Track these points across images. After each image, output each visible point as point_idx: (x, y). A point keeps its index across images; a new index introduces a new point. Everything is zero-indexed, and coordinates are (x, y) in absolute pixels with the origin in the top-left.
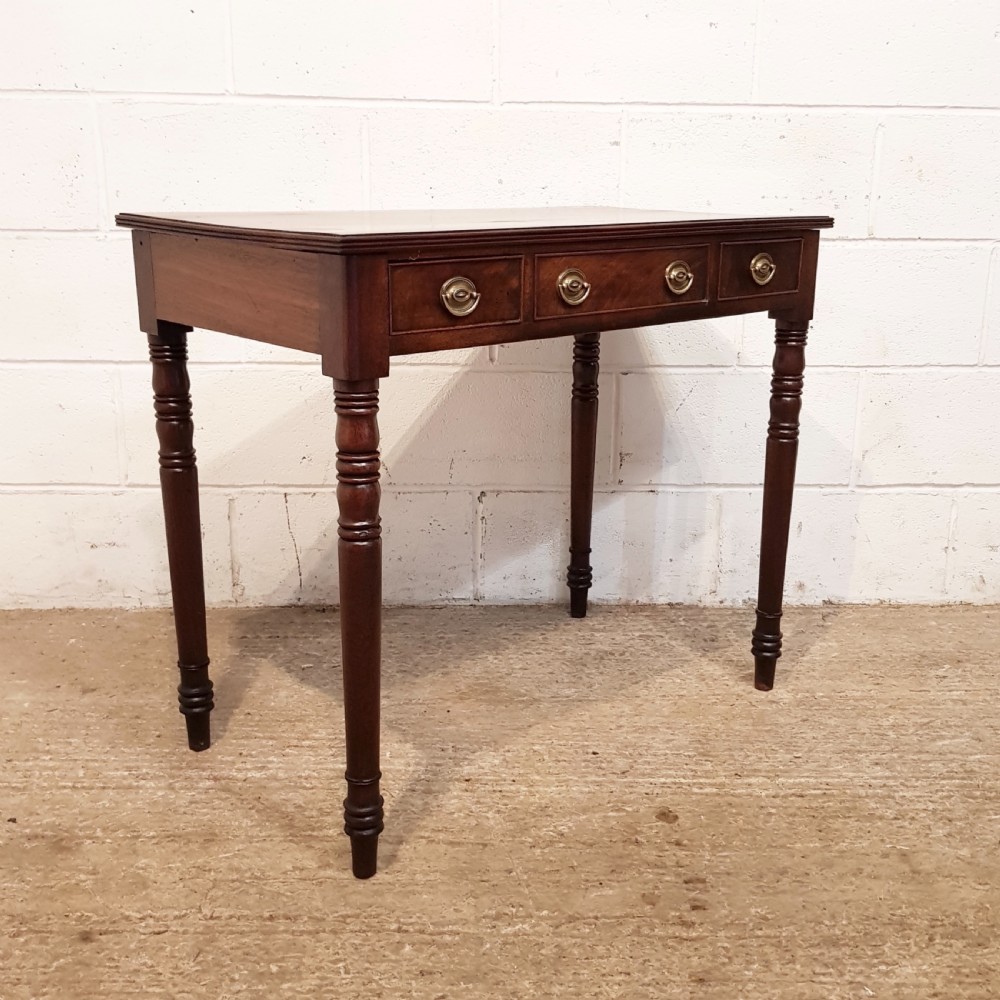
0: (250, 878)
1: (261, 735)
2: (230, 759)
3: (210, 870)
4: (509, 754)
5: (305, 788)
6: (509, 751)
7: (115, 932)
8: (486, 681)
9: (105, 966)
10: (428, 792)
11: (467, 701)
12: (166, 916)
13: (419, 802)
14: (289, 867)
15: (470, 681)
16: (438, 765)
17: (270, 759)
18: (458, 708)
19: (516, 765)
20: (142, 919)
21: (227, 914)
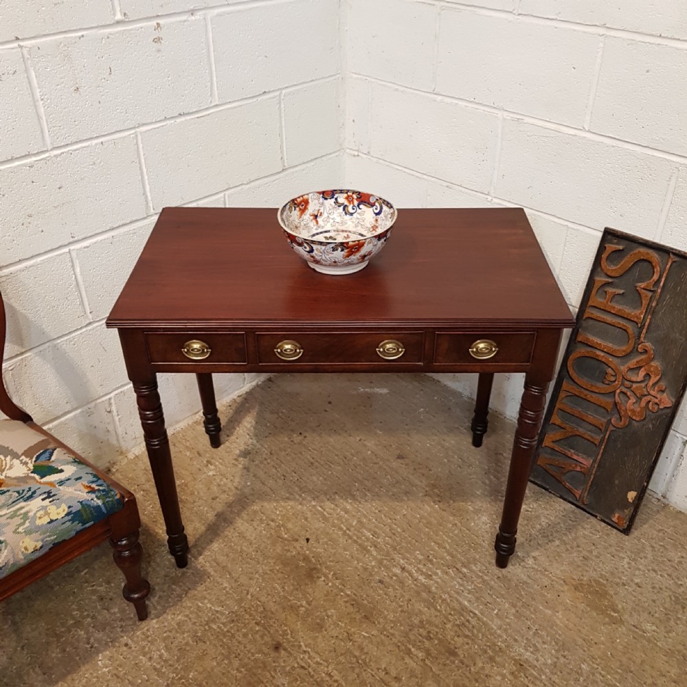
0: (362, 660)
1: (448, 547)
2: (420, 557)
3: (351, 640)
4: (562, 660)
5: (436, 609)
6: (565, 657)
7: (289, 653)
8: (605, 582)
9: (270, 673)
10: (492, 659)
11: (578, 593)
12: (314, 658)
13: (480, 665)
14: (383, 667)
15: (594, 575)
16: (516, 640)
17: (438, 571)
18: (568, 597)
19: (559, 673)
20: (305, 652)
21: (336, 678)
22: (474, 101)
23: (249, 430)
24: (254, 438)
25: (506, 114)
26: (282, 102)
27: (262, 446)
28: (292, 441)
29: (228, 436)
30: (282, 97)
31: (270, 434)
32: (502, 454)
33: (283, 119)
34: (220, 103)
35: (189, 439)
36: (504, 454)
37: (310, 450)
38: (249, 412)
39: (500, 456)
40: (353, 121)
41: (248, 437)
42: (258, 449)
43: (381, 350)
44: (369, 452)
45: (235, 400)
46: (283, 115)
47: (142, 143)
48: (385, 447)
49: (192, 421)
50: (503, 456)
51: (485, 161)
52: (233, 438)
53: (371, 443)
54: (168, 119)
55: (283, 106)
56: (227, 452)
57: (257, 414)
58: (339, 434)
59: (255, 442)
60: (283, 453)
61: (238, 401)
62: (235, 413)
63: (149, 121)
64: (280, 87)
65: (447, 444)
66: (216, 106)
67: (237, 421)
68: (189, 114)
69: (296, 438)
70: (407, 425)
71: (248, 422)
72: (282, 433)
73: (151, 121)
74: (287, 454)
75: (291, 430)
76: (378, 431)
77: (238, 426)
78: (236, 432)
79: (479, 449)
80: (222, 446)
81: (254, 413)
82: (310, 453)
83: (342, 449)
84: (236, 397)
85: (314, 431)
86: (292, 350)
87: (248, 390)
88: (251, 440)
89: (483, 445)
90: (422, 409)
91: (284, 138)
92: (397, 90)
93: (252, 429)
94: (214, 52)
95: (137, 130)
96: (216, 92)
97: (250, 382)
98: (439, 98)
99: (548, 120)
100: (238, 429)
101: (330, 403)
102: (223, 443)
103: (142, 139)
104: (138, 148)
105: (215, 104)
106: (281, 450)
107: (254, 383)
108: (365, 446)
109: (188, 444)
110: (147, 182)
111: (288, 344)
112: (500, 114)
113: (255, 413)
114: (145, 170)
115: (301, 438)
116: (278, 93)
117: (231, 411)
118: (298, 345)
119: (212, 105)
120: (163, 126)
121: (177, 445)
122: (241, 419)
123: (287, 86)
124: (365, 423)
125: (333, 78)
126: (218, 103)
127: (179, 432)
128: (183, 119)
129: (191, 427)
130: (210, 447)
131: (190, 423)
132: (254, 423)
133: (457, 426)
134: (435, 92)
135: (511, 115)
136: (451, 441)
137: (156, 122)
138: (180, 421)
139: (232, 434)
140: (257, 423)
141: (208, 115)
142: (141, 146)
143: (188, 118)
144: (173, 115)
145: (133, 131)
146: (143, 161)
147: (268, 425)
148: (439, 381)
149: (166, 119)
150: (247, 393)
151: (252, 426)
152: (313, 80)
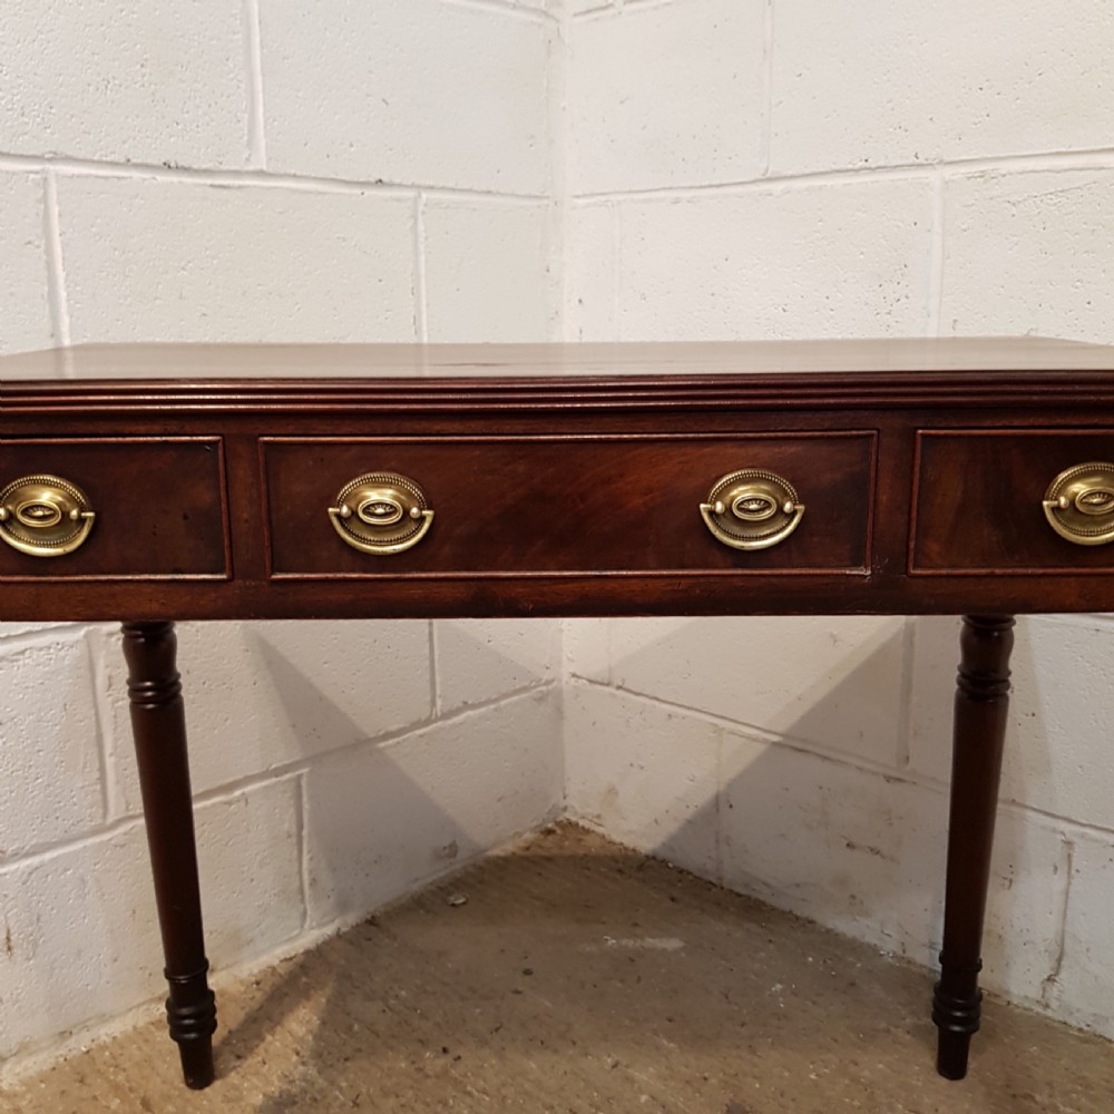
22: (867, 165)
23: (301, 1040)
24: (312, 1062)
25: (948, 172)
26: (420, 217)
27: (332, 1083)
28: (420, 1070)
29: (239, 1057)
30: (421, 208)
31: (360, 1050)
32: (1033, 1098)
33: (422, 258)
34: (271, 170)
35: (127, 1065)
36: (1038, 1097)
37: (470, 1094)
38: (308, 998)
39: (1027, 1103)
40: (580, 301)
41: (295, 1058)
42: (321, 1091)
43: (719, 507)
44: (644, 1098)
45: (274, 969)
46: (422, 247)
47: (59, 203)
48: (687, 1082)
49: (147, 1019)
50: (1036, 1102)
51: (903, 300)
52: (252, 1062)
53: (646, 1075)
54: (136, 166)
55: (421, 227)
56: (227, 1100)
57: (328, 1001)
58: (556, 1051)
59: (312, 1071)
60: (392, 1102)
61: (280, 971)
62: (267, 1000)
63: (81, 155)
64: (417, 182)
65: (866, 1073)
66: (260, 174)
67: (270, 1019)
68: (186, 170)
69: (433, 1061)
70: (743, 1025)
71: (302, 1022)
72: (392, 1048)
73: (89, 157)
74: (403, 1106)
75: (421, 1041)
76: (665, 1042)
77: (272, 1031)
78: (262, 1046)
79: (960, 1083)
80: (217, 1084)
81: (321, 998)
82: (469, 1100)
83: (562, 1089)
84: (276, 962)
85: (483, 1043)
86: (392, 510)
87: (312, 946)
88: (301, 1068)
89: (969, 1073)
90: (779, 986)
91: (424, 302)
92: (677, 201)
93: (310, 1038)
94: (262, 48)
95: (50, 167)
96: (262, 143)
97: (320, 925)
98: (778, 187)
99: (1064, 150)
100: (269, 1038)
101: (528, 972)
102: (222, 1076)
103: (59, 193)
104: (47, 209)
105: (259, 167)
106: (385, 1093)
107: (330, 930)
108: (630, 1080)
109: (121, 1078)
110: (64, 307)
111: (378, 484)
112: (934, 177)
113: (324, 1000)
114: (61, 274)
115: (443, 1061)
116: (411, 194)
117: (259, 995)
118: (417, 492)
119: (251, 168)
120: (118, 178)
121: (88, 1081)
122: (282, 1014)
123: (432, 183)
124: (627, 1022)
125: (534, 203)
126: (265, 168)
127: (104, 1047)
128: (174, 178)
129: (140, 1035)
130: (183, 1085)
131: (141, 1024)
132: (316, 1021)
133: (883, 1025)
134: (768, 175)
135: (963, 169)
136: (875, 1065)
137: (100, 163)
138: (113, 1017)
139: (251, 1050)
140: (324, 1023)
141: (240, 187)
142: (55, 210)
143: (187, 180)
144: (149, 161)
145: (36, 167)
146: (58, 250)
147: (356, 1027)
148: (812, 922)
149: (128, 164)
150: (307, 953)
151: (310, 1032)
152: (489, 192)
